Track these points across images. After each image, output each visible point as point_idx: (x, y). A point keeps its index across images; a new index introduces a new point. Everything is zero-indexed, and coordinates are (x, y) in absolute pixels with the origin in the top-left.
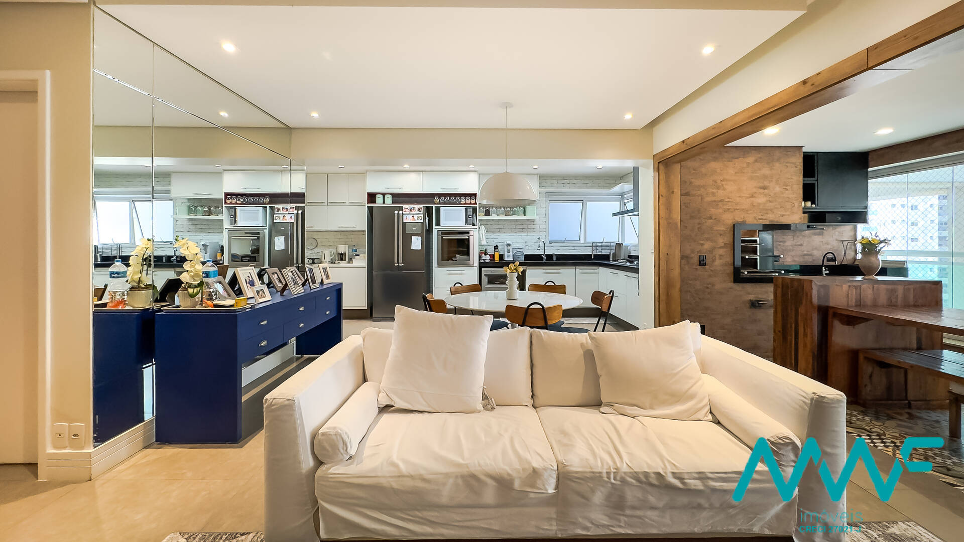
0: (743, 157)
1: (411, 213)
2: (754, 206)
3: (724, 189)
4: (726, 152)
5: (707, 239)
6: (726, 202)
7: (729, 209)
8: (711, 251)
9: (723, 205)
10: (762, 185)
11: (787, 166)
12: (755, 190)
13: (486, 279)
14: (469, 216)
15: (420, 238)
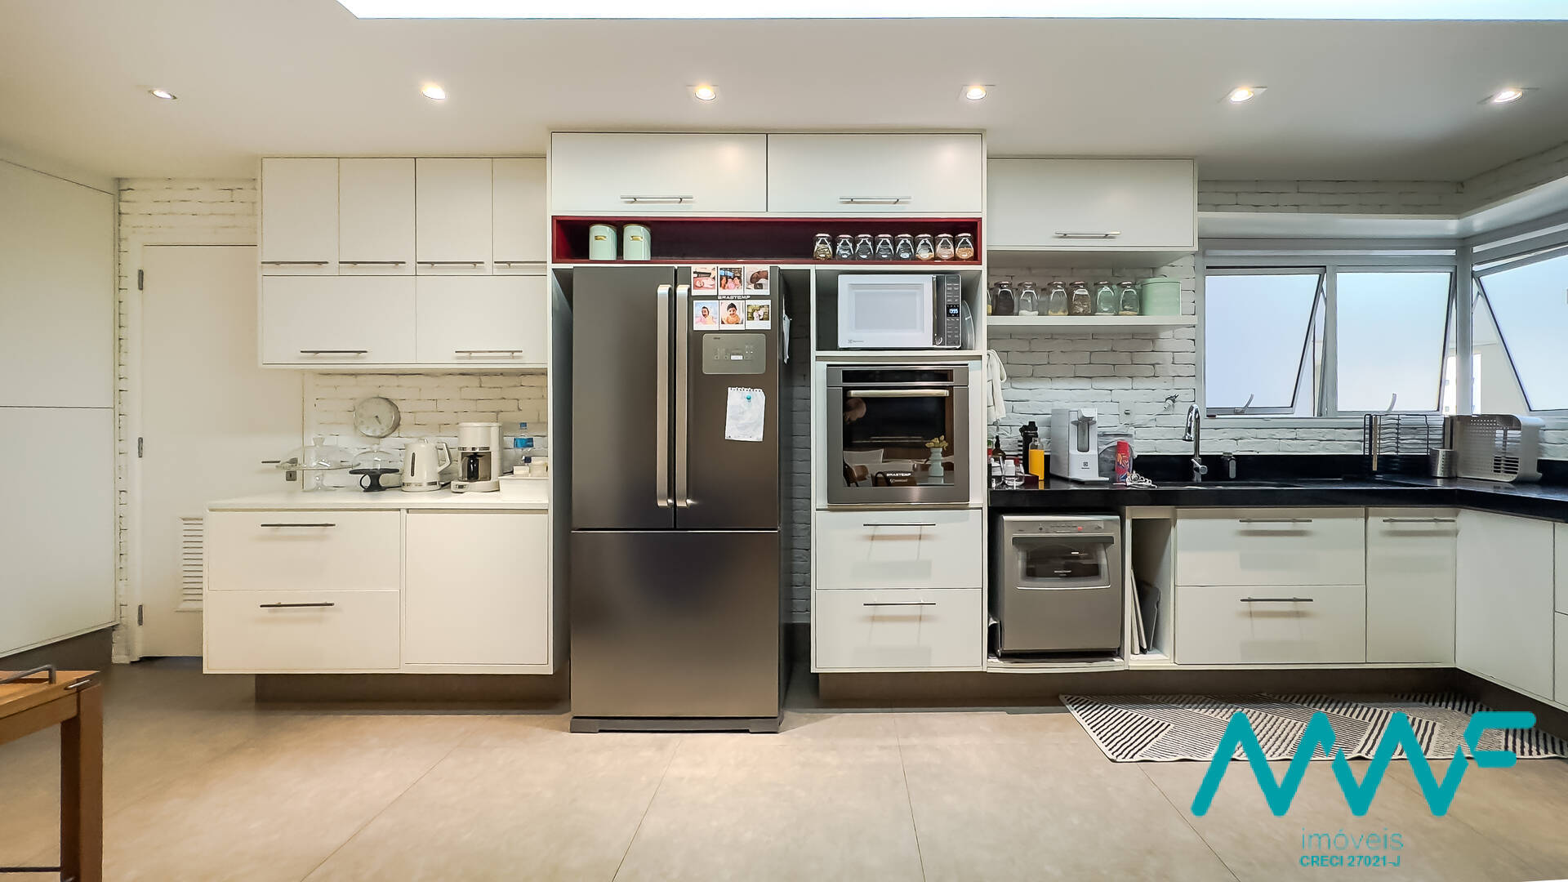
1: (722, 292)
13: (1014, 561)
14: (949, 308)
15: (759, 396)
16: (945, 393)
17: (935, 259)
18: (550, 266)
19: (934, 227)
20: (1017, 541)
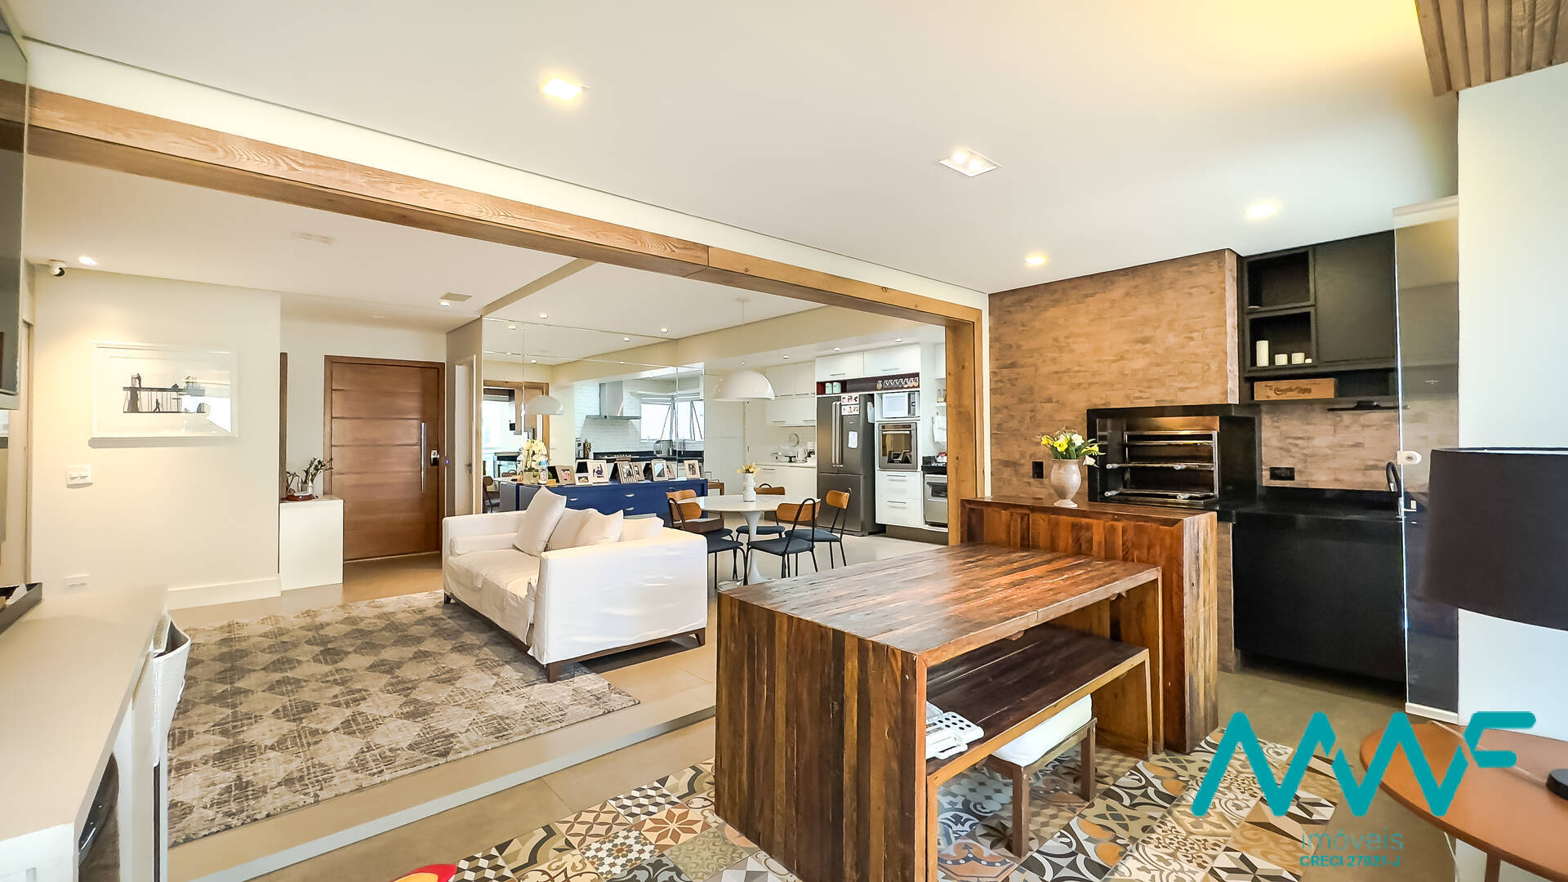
0: (1104, 292)
1: (849, 403)
2: (1126, 375)
3: (1072, 351)
4: (1074, 288)
6: (1075, 372)
7: (1080, 384)
9: (1071, 377)
10: (1139, 336)
13: (929, 490)
14: (912, 403)
15: (856, 433)
16: (908, 432)
17: (909, 387)
18: (816, 397)
19: (909, 376)
20: (928, 483)
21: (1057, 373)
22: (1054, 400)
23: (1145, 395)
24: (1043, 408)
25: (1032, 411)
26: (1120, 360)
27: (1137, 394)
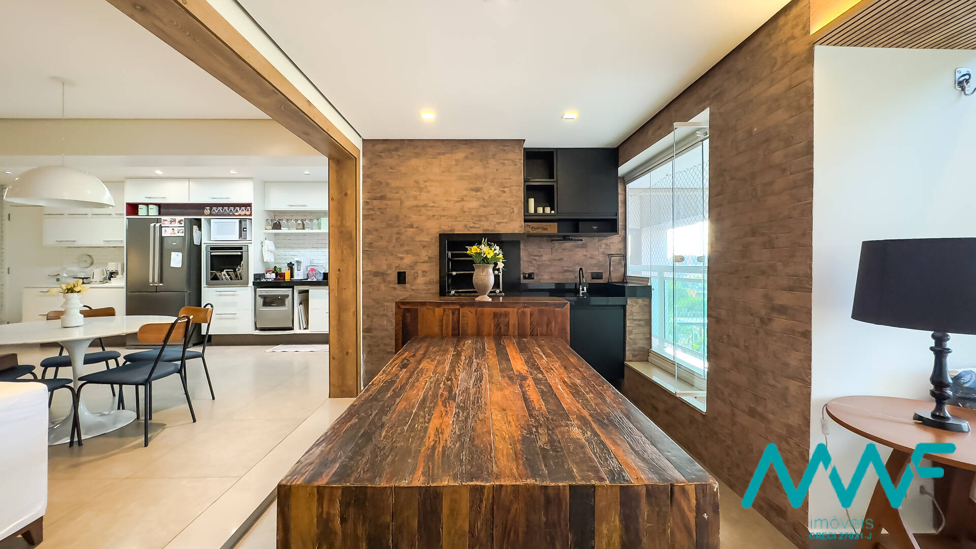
0: (452, 153)
1: (171, 225)
2: (465, 212)
3: (428, 192)
4: (431, 147)
5: (408, 252)
6: (430, 207)
7: (434, 216)
8: (412, 267)
9: (427, 210)
10: (474, 186)
11: (504, 164)
12: (465, 193)
13: (260, 301)
14: (244, 229)
15: (180, 254)
16: (240, 253)
17: (240, 215)
18: (126, 217)
19: (240, 205)
20: (259, 296)
21: (417, 206)
22: (415, 226)
23: (477, 226)
24: (406, 231)
25: (398, 233)
26: (461, 201)
27: (472, 225)
